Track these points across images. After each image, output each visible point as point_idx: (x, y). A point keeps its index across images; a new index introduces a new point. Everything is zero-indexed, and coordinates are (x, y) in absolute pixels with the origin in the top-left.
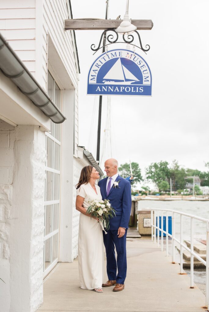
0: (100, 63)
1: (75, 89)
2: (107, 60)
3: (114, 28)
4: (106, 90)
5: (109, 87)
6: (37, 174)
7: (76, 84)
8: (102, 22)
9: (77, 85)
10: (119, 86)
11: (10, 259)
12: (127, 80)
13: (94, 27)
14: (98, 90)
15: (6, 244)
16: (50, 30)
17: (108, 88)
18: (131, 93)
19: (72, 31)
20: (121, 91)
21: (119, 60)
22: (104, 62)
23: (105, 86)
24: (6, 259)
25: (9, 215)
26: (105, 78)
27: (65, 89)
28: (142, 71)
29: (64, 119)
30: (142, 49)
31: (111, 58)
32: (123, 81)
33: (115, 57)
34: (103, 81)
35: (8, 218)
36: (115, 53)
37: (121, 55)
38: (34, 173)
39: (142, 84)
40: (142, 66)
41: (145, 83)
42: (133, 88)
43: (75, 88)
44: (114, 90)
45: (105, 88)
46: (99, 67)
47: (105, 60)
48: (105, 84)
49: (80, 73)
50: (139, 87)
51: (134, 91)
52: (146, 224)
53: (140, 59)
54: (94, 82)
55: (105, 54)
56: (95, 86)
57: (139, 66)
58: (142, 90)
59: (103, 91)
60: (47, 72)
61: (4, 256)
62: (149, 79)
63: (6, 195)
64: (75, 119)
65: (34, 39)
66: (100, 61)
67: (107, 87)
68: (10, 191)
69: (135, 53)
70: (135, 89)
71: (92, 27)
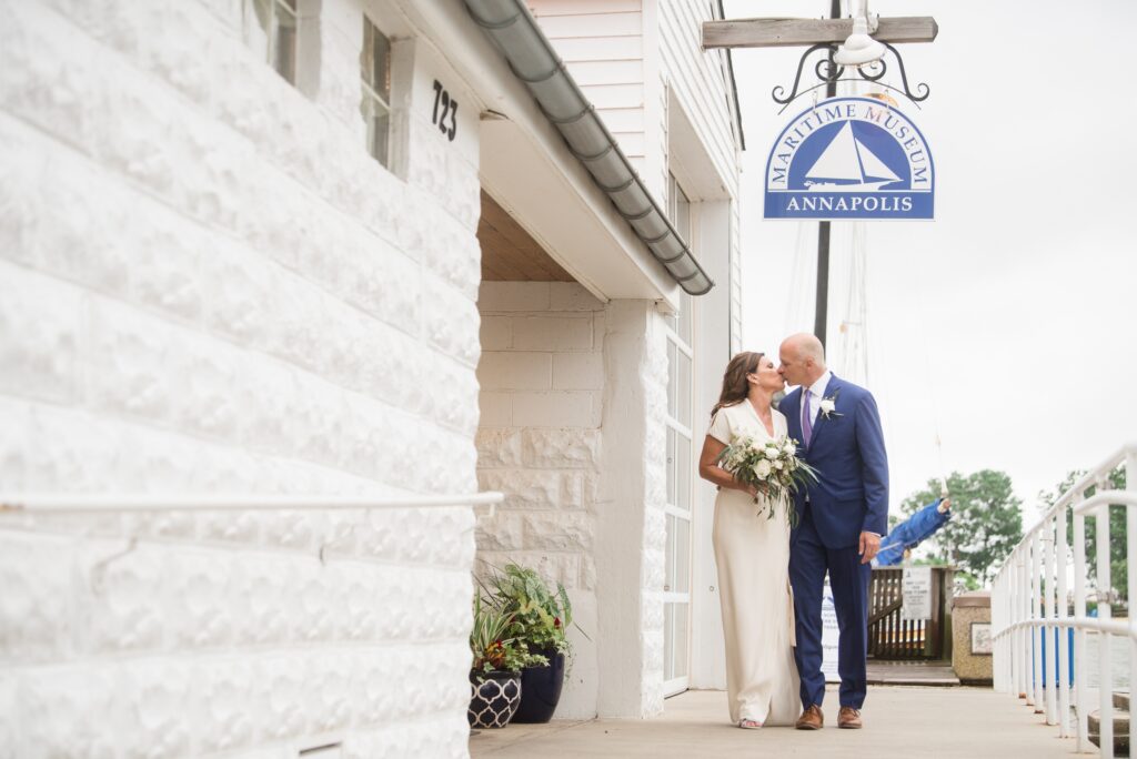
0: (796, 137)
1: (730, 199)
2: (816, 126)
3: (832, 42)
4: (813, 207)
5: (823, 200)
6: (653, 406)
7: (734, 185)
8: (800, 26)
9: (738, 185)
10: (848, 197)
11: (596, 591)
12: (868, 180)
13: (781, 40)
14: (793, 207)
15: (588, 558)
16: (673, 76)
17: (818, 201)
18: (878, 214)
19: (723, 51)
20: (854, 208)
21: (847, 128)
22: (807, 133)
23: (810, 196)
24: (589, 589)
25: (595, 494)
26: (809, 175)
27: (702, 201)
28: (908, 153)
29: (711, 284)
30: (909, 95)
31: (826, 123)
32: (858, 182)
33: (837, 119)
34: (806, 184)
35: (592, 501)
36: (837, 107)
37: (851, 114)
38: (649, 402)
39: (909, 188)
40: (909, 141)
41: (916, 187)
42: (884, 199)
43: (732, 196)
44: (834, 206)
45: (812, 201)
46: (793, 147)
47: (811, 128)
48: (810, 190)
49: (744, 149)
50: (901, 196)
51: (887, 207)
52: (980, 642)
53: (903, 123)
54: (781, 186)
55: (811, 112)
56: (785, 197)
57: (901, 142)
58: (910, 206)
59: (805, 209)
60: (667, 175)
61: (583, 583)
62: (927, 174)
63: (588, 449)
64: (733, 285)
65: (642, 107)
66: (796, 130)
67: (815, 199)
68: (596, 443)
69: (891, 108)
70: (890, 203)
71: (774, 40)
